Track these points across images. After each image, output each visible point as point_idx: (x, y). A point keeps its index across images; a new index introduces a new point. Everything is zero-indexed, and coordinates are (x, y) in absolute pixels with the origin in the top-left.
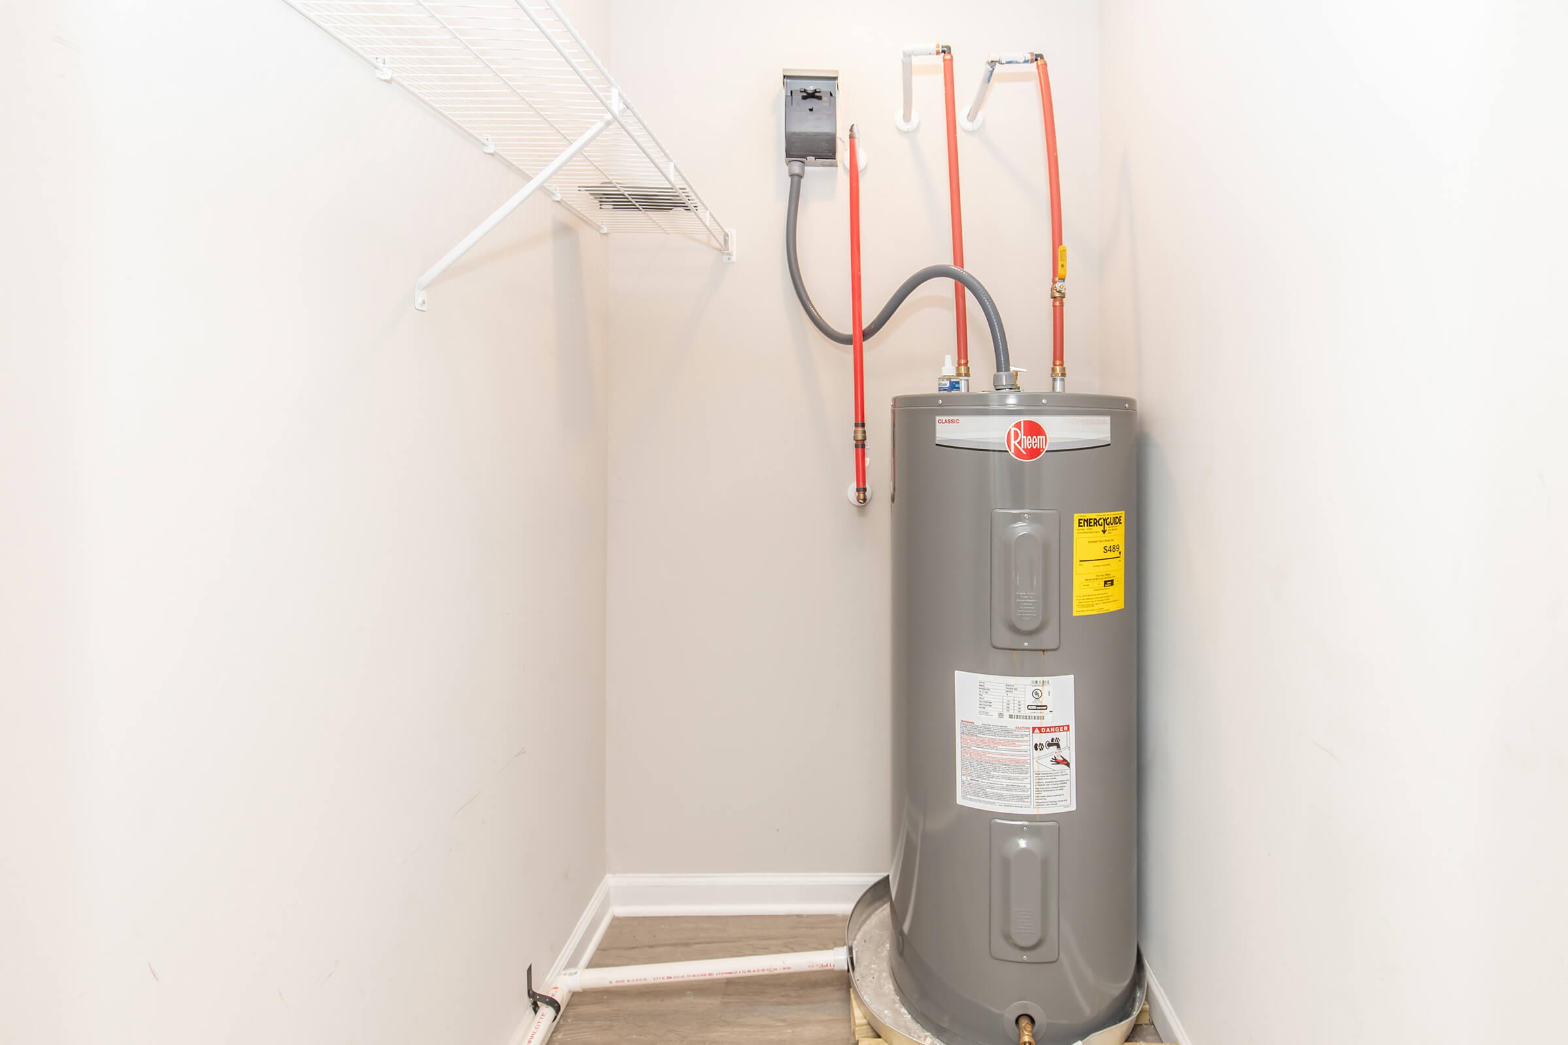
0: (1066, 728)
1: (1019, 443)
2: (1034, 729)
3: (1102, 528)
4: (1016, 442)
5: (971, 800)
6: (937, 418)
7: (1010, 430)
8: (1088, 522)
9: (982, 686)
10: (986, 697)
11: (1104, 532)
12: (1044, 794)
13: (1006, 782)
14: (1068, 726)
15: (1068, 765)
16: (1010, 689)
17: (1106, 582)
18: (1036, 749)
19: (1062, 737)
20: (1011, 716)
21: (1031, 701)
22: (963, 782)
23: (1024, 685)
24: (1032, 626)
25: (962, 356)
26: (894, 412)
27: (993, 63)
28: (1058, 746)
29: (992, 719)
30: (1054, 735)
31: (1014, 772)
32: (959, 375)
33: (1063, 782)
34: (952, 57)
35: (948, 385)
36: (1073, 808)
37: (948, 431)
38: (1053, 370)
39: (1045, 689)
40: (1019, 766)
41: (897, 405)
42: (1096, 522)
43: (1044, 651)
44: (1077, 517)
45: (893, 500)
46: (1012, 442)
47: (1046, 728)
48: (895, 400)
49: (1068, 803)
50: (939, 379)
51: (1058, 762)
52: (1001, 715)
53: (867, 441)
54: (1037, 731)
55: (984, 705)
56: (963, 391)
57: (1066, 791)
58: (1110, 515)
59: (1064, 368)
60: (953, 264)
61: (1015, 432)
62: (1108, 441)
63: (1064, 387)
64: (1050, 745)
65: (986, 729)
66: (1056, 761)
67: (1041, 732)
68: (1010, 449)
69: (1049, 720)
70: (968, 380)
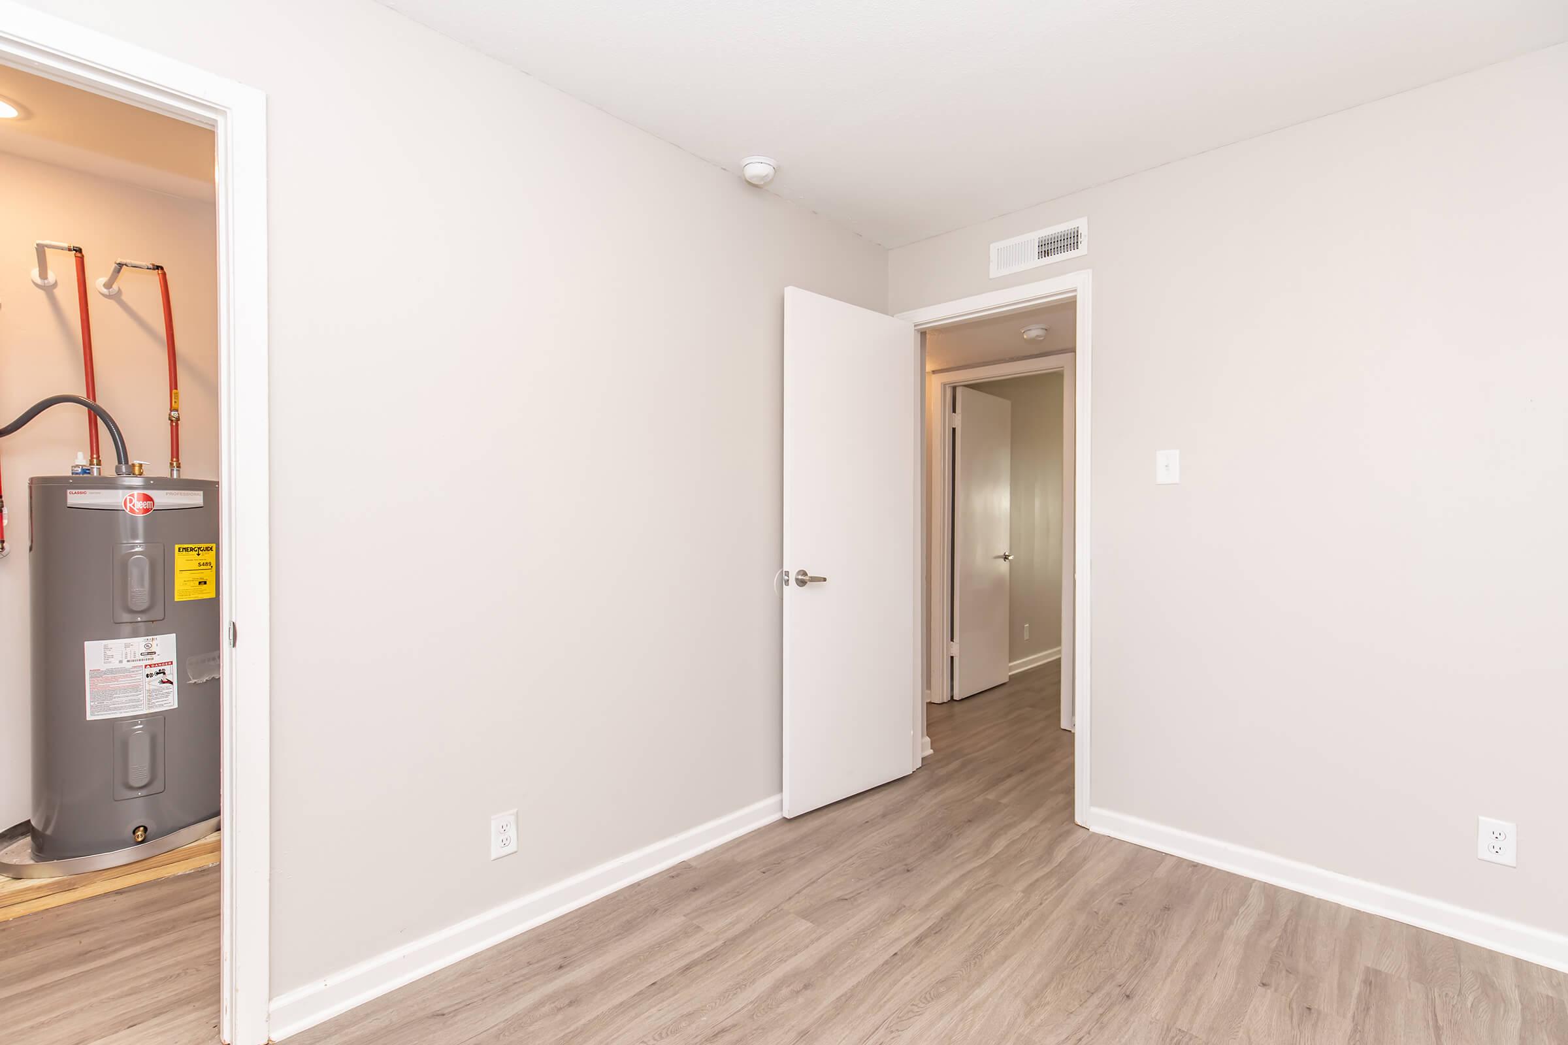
0: (170, 663)
1: (134, 505)
2: (146, 666)
3: (197, 552)
4: (131, 505)
5: (98, 715)
6: (69, 491)
7: (126, 499)
8: (186, 549)
9: (106, 647)
10: (109, 653)
11: (198, 555)
12: (153, 701)
13: (124, 699)
14: (172, 662)
15: (172, 683)
16: (127, 646)
17: (200, 583)
18: (148, 677)
19: (167, 668)
20: (128, 661)
21: (144, 650)
22: (92, 706)
23: (139, 644)
24: (145, 606)
25: (95, 452)
26: (30, 488)
27: (121, 265)
28: (164, 673)
29: (114, 664)
30: (161, 668)
31: (131, 692)
32: (91, 463)
33: (168, 693)
34: (83, 256)
35: (80, 471)
36: (176, 706)
37: (75, 498)
38: (171, 464)
39: (154, 643)
40: (136, 688)
41: (34, 482)
42: (192, 549)
43: (153, 621)
44: (177, 547)
45: (31, 549)
46: (128, 505)
47: (155, 664)
48: (32, 480)
49: (172, 704)
50: (72, 467)
51: (164, 682)
52: (121, 662)
53: (5, 507)
54: (148, 666)
55: (107, 658)
56: (95, 474)
57: (170, 697)
58: (204, 546)
59: (180, 464)
60: (86, 397)
61: (130, 499)
62: (202, 505)
63: (179, 474)
64: (157, 674)
65: (111, 671)
66: (163, 682)
67: (151, 667)
68: (126, 508)
69: (156, 659)
70: (99, 468)
